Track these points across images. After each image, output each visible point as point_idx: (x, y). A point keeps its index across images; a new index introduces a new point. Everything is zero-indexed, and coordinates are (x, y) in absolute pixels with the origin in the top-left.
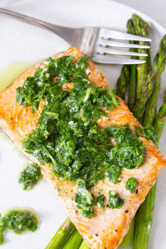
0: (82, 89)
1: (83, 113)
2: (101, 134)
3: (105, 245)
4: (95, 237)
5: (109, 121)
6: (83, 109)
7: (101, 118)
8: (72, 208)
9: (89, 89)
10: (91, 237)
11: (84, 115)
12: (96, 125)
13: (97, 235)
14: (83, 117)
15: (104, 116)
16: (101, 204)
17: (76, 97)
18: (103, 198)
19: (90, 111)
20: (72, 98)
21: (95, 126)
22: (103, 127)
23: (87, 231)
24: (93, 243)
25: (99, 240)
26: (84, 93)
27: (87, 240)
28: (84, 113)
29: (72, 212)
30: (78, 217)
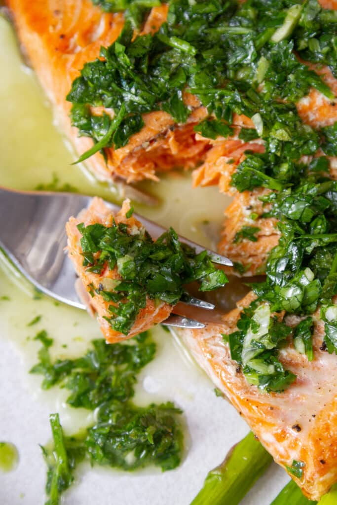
0: (277, 6)
1: (265, 73)
2: (300, 140)
3: (321, 452)
4: (294, 433)
5: (332, 108)
6: (268, 59)
7: (312, 96)
8: (227, 362)
9: (297, 8)
10: (283, 436)
11: (267, 79)
12: (294, 113)
13: (298, 428)
14: (262, 82)
15: (322, 92)
16: (304, 342)
17: (255, 22)
18: (312, 325)
19: (286, 71)
20: (245, 22)
21: (289, 114)
22: (313, 121)
23: (269, 419)
24: (290, 451)
25: (304, 440)
26: (280, 16)
27: (272, 444)
28: (269, 71)
29: (226, 372)
30: (243, 383)
